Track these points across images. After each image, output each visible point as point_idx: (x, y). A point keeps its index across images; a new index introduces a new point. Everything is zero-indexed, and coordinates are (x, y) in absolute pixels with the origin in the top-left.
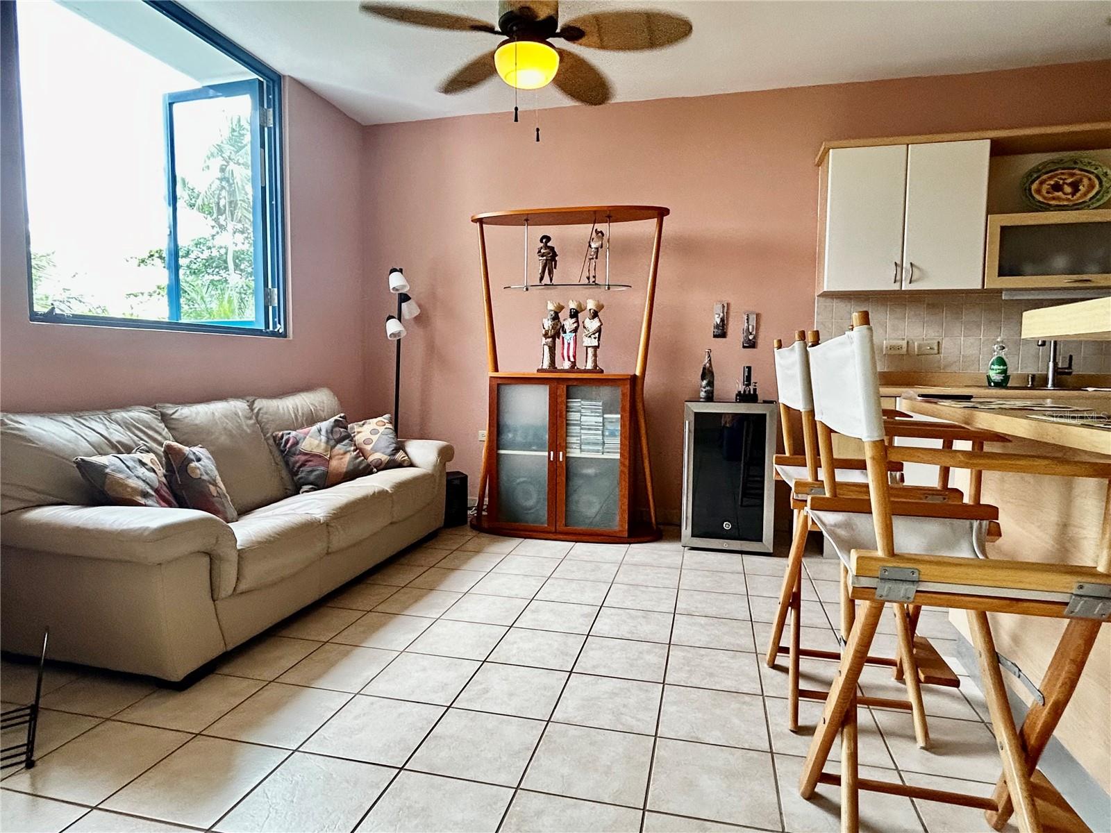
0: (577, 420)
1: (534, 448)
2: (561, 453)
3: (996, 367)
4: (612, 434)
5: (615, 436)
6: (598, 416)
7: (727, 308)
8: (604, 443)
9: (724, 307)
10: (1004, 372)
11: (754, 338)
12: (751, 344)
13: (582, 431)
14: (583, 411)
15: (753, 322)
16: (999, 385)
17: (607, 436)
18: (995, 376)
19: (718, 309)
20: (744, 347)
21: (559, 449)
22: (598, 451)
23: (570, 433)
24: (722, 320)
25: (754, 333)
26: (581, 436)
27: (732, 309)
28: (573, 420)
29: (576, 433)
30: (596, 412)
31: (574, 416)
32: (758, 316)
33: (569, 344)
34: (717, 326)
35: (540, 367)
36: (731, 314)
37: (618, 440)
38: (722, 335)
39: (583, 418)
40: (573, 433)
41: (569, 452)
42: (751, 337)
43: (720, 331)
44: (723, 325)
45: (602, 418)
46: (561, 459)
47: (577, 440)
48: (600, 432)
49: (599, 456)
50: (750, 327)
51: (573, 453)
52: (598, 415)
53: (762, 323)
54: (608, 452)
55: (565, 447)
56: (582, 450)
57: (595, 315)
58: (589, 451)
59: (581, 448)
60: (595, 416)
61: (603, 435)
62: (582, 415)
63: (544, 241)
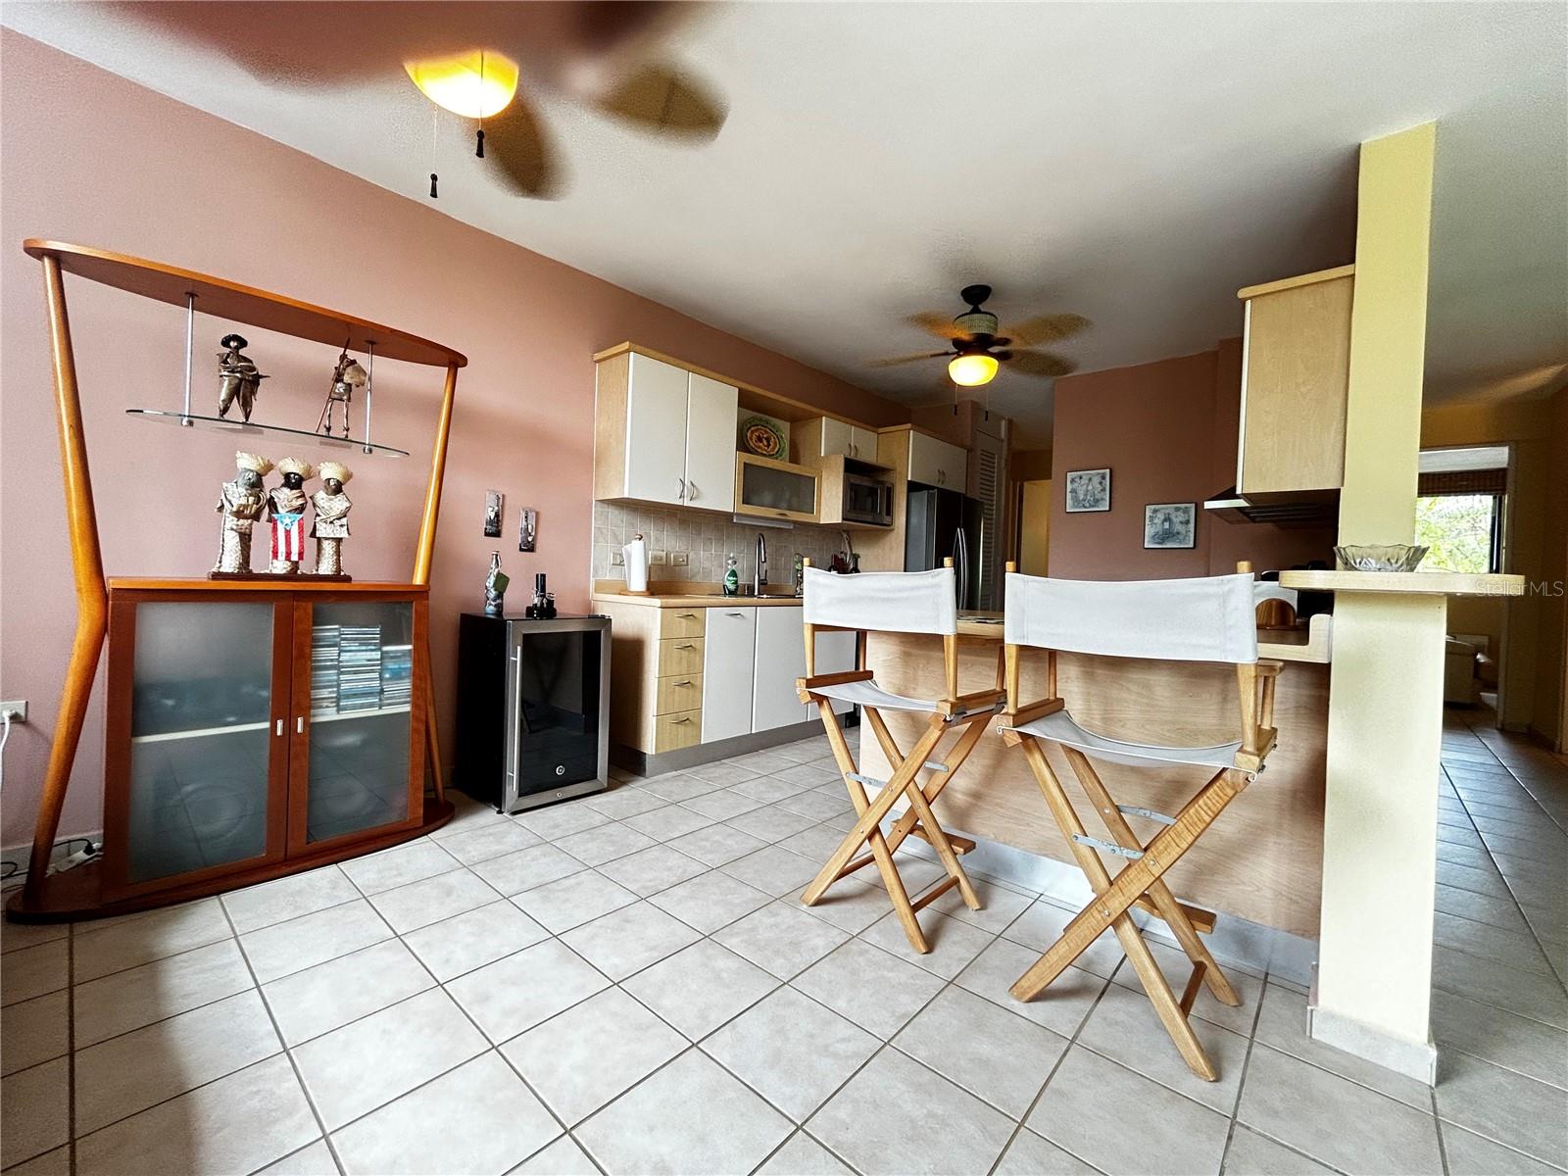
0: (332, 660)
1: (231, 719)
2: (300, 720)
3: (731, 578)
4: (397, 676)
5: (401, 678)
6: (372, 650)
7: (501, 501)
8: (382, 691)
9: (498, 499)
10: (736, 582)
11: (533, 540)
12: (529, 547)
13: (342, 677)
14: (343, 643)
15: (532, 521)
16: (732, 593)
17: (388, 679)
18: (732, 587)
19: (491, 500)
20: (521, 550)
21: (294, 713)
22: (371, 705)
23: (316, 682)
24: (497, 515)
25: (533, 534)
26: (339, 686)
27: (507, 502)
28: (326, 661)
29: (329, 681)
30: (370, 644)
31: (327, 654)
32: (537, 514)
33: (288, 533)
34: (490, 522)
35: (215, 570)
36: (506, 508)
37: (406, 685)
38: (497, 534)
39: (345, 656)
40: (321, 682)
41: (314, 716)
42: (530, 539)
43: (494, 529)
44: (498, 520)
45: (379, 653)
46: (299, 730)
47: (331, 692)
48: (377, 675)
49: (375, 712)
50: (530, 527)
51: (322, 715)
52: (373, 647)
53: (541, 522)
54: (390, 704)
55: (307, 706)
56: (339, 709)
57: (338, 489)
58: (354, 707)
59: (338, 706)
60: (366, 651)
61: (381, 679)
62: (341, 651)
63: (233, 344)
